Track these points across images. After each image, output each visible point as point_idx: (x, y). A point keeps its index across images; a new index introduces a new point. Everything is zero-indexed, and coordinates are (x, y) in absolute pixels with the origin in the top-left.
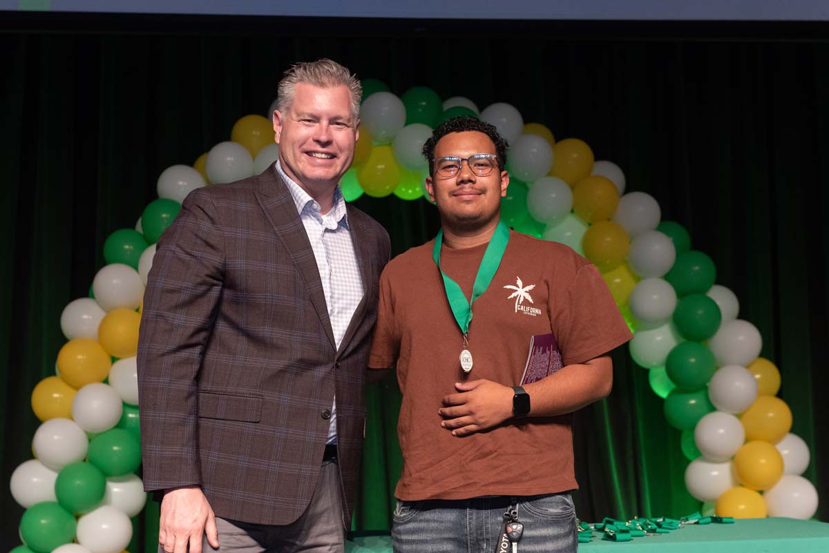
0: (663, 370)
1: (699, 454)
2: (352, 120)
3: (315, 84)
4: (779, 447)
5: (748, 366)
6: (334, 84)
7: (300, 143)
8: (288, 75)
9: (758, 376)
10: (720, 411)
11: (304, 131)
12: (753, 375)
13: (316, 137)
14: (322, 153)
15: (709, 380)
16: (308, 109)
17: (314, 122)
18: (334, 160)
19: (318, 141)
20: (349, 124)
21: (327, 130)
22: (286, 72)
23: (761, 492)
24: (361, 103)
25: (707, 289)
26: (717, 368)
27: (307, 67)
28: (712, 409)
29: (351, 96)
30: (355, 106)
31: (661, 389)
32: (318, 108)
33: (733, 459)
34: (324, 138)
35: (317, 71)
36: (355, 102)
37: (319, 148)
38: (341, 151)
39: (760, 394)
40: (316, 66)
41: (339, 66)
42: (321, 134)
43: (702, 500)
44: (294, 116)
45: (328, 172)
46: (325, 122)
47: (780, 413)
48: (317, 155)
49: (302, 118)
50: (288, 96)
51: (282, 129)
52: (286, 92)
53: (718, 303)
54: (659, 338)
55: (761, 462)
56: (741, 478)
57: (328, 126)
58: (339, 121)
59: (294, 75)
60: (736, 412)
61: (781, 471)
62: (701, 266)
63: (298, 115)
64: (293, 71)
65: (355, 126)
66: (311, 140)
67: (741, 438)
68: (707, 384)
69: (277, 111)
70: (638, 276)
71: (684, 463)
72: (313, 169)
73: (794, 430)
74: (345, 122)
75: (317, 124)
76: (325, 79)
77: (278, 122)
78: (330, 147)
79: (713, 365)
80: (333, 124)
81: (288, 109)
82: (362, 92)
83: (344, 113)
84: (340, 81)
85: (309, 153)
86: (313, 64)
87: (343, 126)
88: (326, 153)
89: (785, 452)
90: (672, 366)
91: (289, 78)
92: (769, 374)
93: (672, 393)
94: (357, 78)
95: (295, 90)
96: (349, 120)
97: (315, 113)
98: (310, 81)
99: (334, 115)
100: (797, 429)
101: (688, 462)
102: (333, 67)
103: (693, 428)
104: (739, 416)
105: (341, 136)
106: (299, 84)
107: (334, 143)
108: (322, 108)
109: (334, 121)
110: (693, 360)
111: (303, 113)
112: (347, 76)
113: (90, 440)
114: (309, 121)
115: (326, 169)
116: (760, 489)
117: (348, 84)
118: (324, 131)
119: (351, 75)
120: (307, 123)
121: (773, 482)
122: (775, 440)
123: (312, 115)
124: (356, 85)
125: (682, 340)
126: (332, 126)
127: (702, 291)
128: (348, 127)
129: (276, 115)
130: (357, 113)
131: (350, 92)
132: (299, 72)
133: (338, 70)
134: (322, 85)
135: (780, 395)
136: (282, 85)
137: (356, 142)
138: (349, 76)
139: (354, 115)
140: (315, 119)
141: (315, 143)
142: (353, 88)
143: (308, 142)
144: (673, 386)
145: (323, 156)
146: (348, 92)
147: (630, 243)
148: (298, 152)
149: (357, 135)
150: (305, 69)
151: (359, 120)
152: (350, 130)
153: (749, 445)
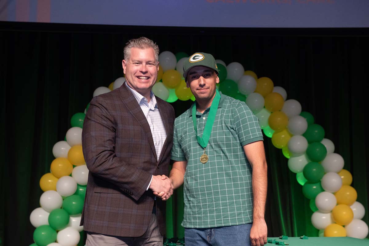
0: (302, 174)
1: (317, 209)
2: (155, 62)
3: (139, 48)
4: (351, 207)
5: (338, 173)
6: (147, 47)
7: (134, 73)
8: (127, 45)
9: (342, 177)
10: (326, 191)
11: (136, 68)
12: (340, 176)
13: (141, 70)
14: (144, 76)
15: (321, 178)
16: (137, 59)
17: (140, 64)
18: (149, 79)
19: (142, 72)
20: (154, 64)
21: (145, 67)
22: (127, 44)
23: (344, 226)
24: (159, 55)
25: (321, 140)
26: (325, 173)
27: (135, 41)
28: (323, 190)
29: (154, 52)
30: (156, 56)
31: (301, 182)
32: (141, 58)
33: (331, 211)
34: (144, 70)
35: (140, 42)
36: (157, 55)
37: (142, 75)
38: (152, 75)
39: (343, 185)
40: (139, 40)
41: (148, 39)
42: (143, 69)
43: (319, 229)
44: (131, 62)
45: (147, 85)
46: (144, 64)
47: (352, 193)
48: (142, 78)
49: (134, 62)
50: (128, 54)
51: (127, 68)
52: (127, 52)
53: (326, 146)
54: (300, 160)
55: (344, 213)
56: (335, 220)
57: (146, 65)
58: (150, 63)
59: (130, 44)
60: (333, 192)
61: (352, 217)
62: (318, 131)
63: (133, 61)
64: (130, 43)
65: (157, 65)
66: (138, 71)
67: (335, 203)
68: (321, 180)
69: (124, 60)
70: (292, 134)
71: (311, 213)
72: (141, 84)
73: (358, 200)
74: (153, 63)
75: (141, 65)
76: (143, 46)
77: (124, 65)
78: (147, 74)
79: (323, 172)
80: (147, 64)
81: (128, 59)
82: (159, 50)
83: (152, 59)
84: (149, 46)
85: (138, 77)
86: (138, 39)
87: (152, 65)
88: (145, 77)
89: (354, 209)
90: (305, 172)
91: (128, 46)
92: (347, 177)
93: (306, 184)
94: (157, 44)
95: (131, 51)
96: (154, 62)
97: (140, 60)
98: (137, 47)
99: (147, 61)
100: (359, 199)
101: (313, 212)
102: (146, 40)
103: (314, 198)
104: (334, 194)
105: (152, 69)
106: (132, 48)
107: (148, 72)
108: (143, 58)
109: (148, 63)
110: (314, 170)
111: (135, 60)
112: (153, 43)
113: (63, 200)
114: (138, 63)
115: (146, 84)
116: (343, 225)
117: (153, 47)
118: (144, 67)
119: (154, 43)
120: (137, 64)
121: (349, 222)
122: (350, 204)
123: (138, 61)
124: (157, 47)
125: (310, 161)
126: (147, 65)
127: (319, 141)
128: (154, 65)
129: (124, 62)
130: (157, 59)
131: (154, 50)
132: (132, 43)
133: (148, 41)
134: (142, 48)
135: (352, 185)
136: (125, 49)
137: (158, 71)
138: (153, 44)
139: (156, 60)
140: (140, 63)
141: (140, 73)
142: (155, 49)
143: (137, 72)
144: (306, 181)
145: (144, 78)
146: (153, 51)
147: (288, 120)
148: (134, 77)
149: (158, 69)
150: (135, 42)
151: (159, 62)
152: (155, 67)
153: (338, 206)
